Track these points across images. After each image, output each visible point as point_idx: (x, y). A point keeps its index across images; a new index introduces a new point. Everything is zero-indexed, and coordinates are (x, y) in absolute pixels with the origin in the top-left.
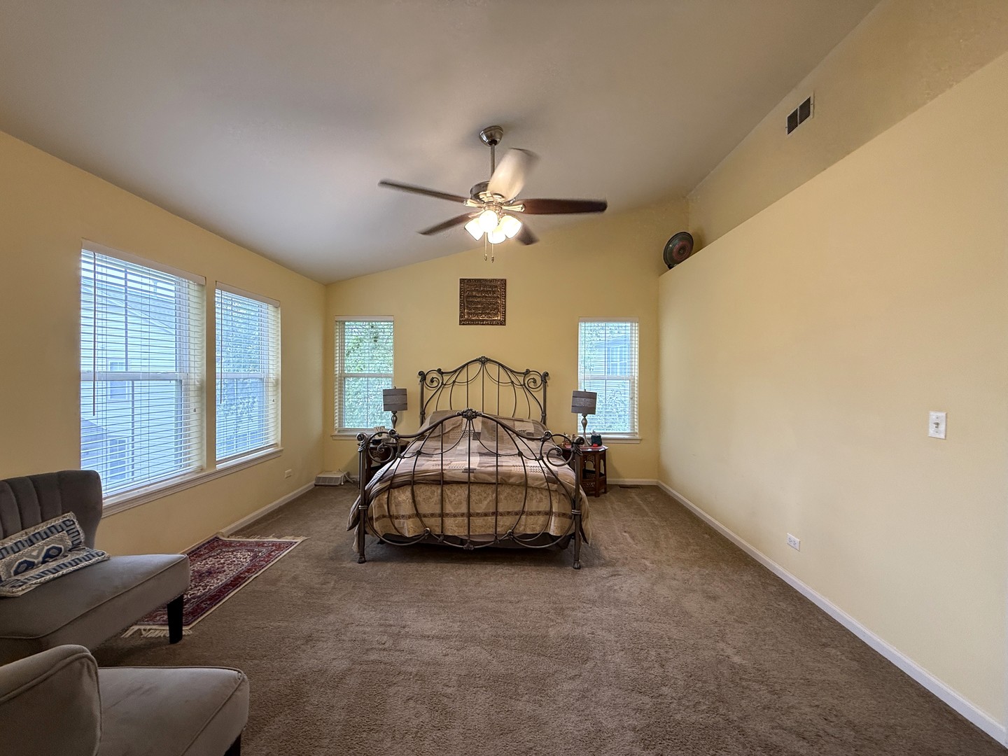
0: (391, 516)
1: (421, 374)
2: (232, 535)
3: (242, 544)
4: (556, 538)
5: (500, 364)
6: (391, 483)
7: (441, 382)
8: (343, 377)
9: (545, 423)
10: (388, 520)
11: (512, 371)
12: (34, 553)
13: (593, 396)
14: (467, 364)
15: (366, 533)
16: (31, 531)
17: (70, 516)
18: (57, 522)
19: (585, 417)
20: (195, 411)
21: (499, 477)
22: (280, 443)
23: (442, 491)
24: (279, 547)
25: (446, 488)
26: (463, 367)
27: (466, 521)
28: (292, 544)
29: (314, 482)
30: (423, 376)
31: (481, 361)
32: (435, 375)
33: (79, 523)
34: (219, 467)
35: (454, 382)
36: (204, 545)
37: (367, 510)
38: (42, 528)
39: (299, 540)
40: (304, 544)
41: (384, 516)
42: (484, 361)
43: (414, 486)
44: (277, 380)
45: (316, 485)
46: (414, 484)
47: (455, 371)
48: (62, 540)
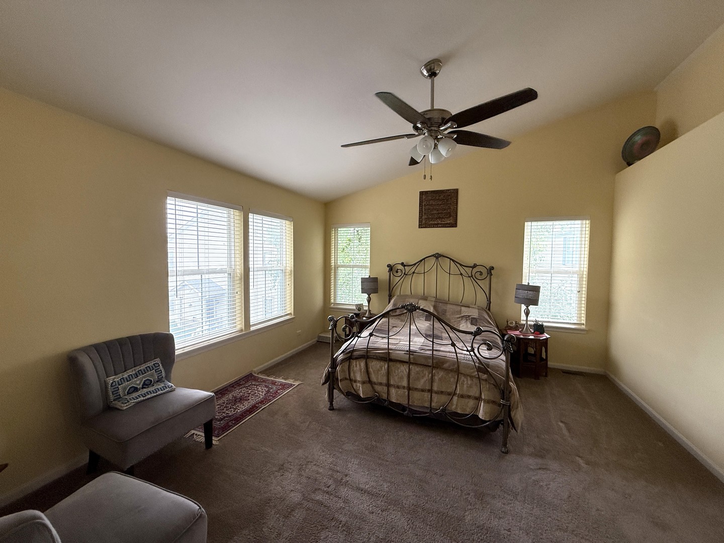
0: (351, 380)
1: (389, 266)
2: (260, 372)
3: (264, 381)
4: (484, 422)
5: (451, 259)
6: (351, 355)
7: (404, 272)
8: (336, 268)
9: (489, 310)
10: (348, 381)
11: (461, 265)
12: (138, 382)
13: (536, 289)
14: (424, 259)
15: (334, 388)
16: (138, 368)
17: (158, 361)
18: (150, 364)
19: (527, 307)
20: (237, 293)
21: (434, 361)
22: (293, 313)
23: (388, 366)
24: (284, 386)
25: (391, 363)
26: (421, 261)
27: (407, 393)
28: (291, 385)
29: (316, 339)
30: (391, 268)
31: (435, 257)
32: (400, 267)
33: (162, 365)
34: (252, 329)
35: (414, 273)
36: (243, 378)
37: (335, 372)
38: (143, 367)
39: (297, 383)
40: (298, 388)
41: (346, 379)
42: (437, 256)
43: (368, 360)
44: (291, 271)
45: (318, 341)
46: (367, 358)
47: (415, 264)
48: (152, 375)
